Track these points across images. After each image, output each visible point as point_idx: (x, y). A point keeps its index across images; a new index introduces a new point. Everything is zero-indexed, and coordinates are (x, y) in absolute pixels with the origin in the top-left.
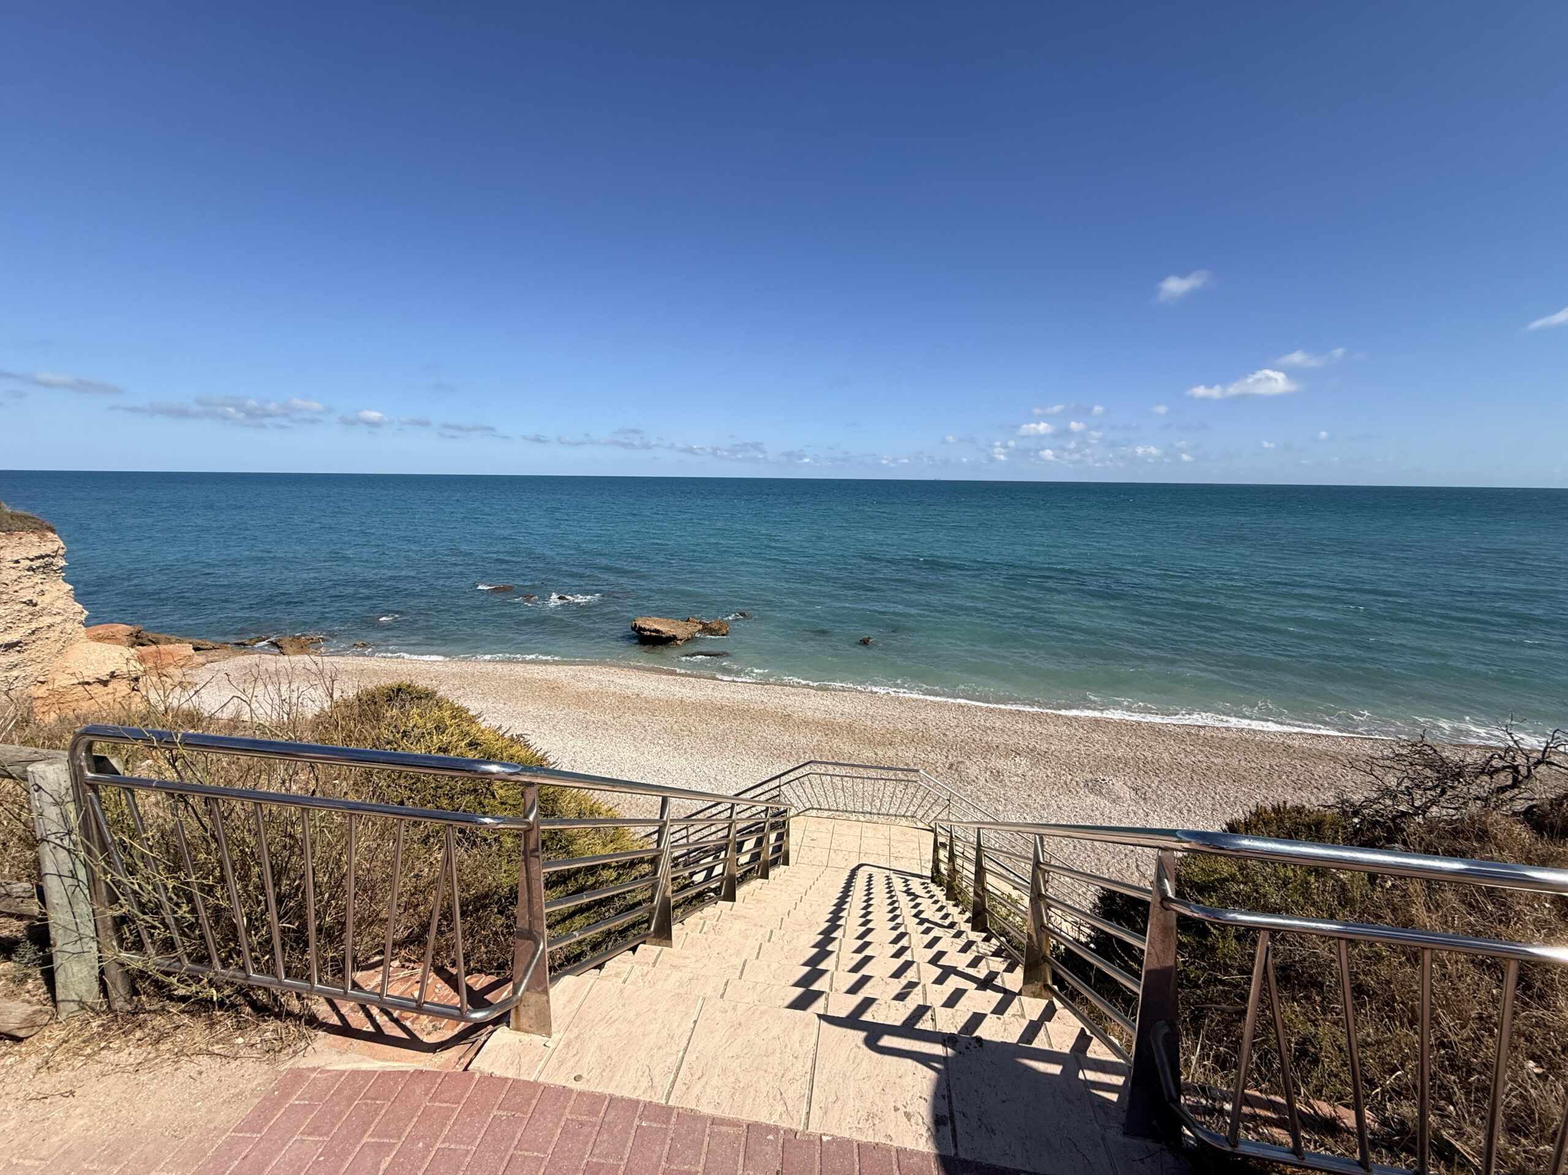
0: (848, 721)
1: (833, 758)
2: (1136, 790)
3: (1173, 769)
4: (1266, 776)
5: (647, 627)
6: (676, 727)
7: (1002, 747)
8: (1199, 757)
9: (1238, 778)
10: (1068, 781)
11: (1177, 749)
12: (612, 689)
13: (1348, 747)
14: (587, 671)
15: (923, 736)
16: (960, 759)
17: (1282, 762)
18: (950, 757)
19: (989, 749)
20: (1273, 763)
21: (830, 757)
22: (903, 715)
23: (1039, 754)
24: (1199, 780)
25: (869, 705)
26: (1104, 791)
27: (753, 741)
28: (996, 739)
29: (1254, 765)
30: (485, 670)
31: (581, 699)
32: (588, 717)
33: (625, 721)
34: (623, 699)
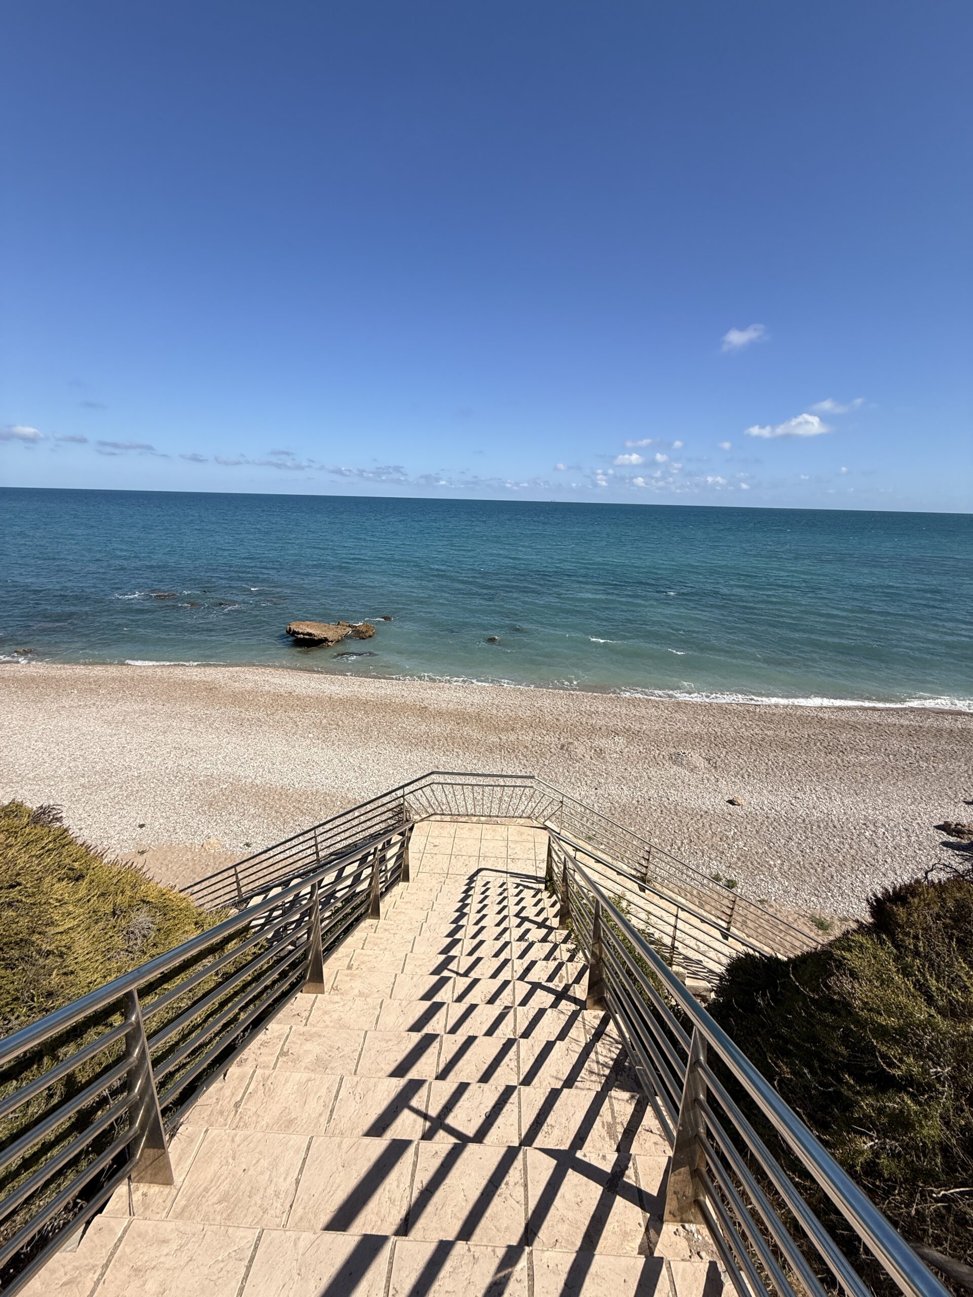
2: (709, 760)
3: (736, 741)
4: (805, 744)
5: (301, 631)
6: (324, 721)
7: (604, 728)
8: (756, 730)
9: (785, 747)
10: (656, 755)
11: (739, 724)
12: (267, 688)
14: (243, 672)
15: (540, 722)
16: (571, 741)
17: (817, 732)
18: (562, 739)
19: (593, 730)
23: (633, 733)
26: (684, 763)
28: (598, 722)
31: (238, 699)
34: (277, 697)
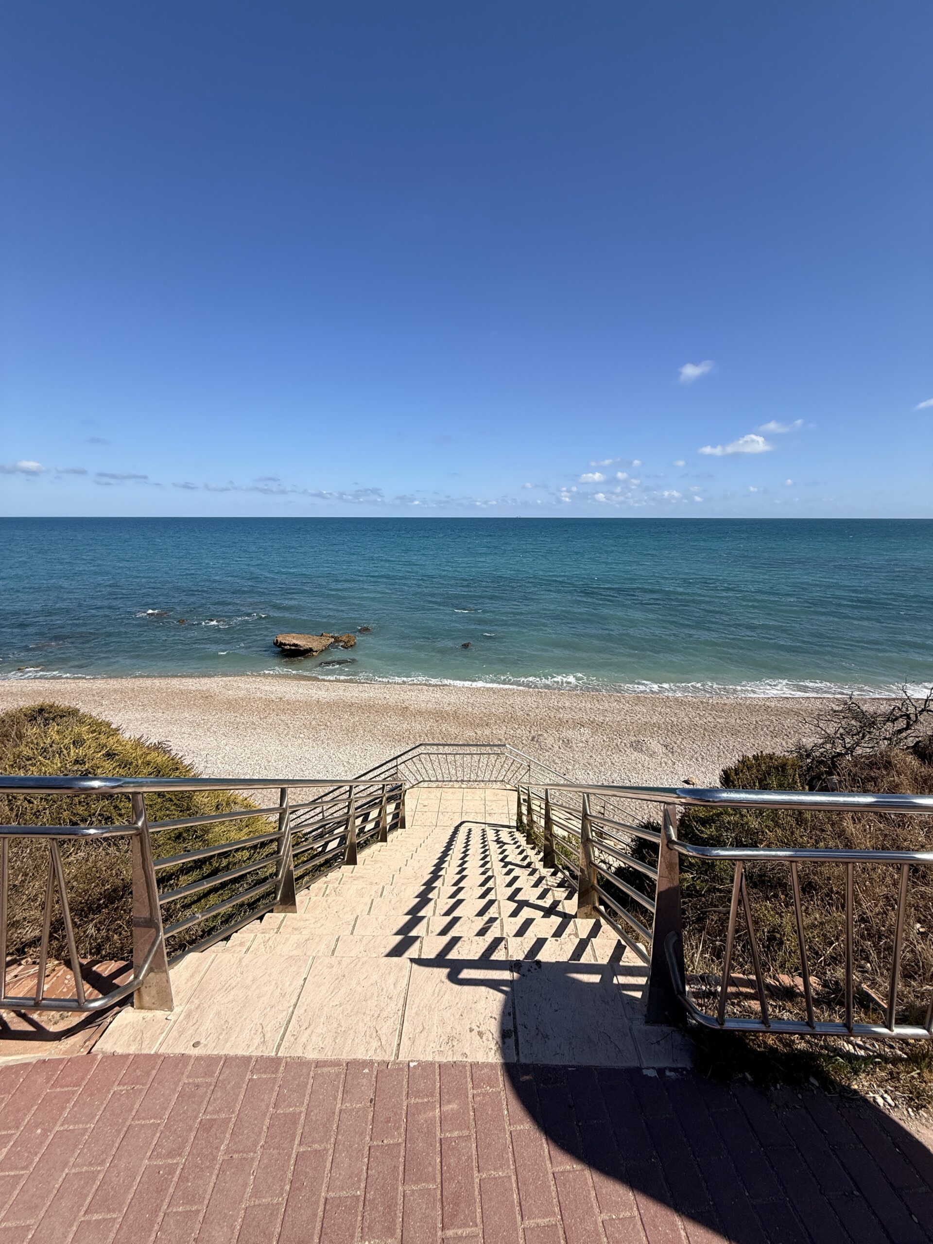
0: (454, 709)
1: (443, 738)
2: (666, 746)
3: (691, 729)
4: (753, 729)
5: (287, 642)
6: (314, 723)
7: (570, 721)
8: (708, 719)
9: (735, 733)
10: (619, 743)
11: (694, 714)
12: (259, 695)
13: (806, 705)
14: (236, 681)
15: (512, 717)
16: (540, 733)
17: (764, 718)
18: (532, 732)
19: (561, 723)
20: (758, 719)
21: (440, 739)
22: (496, 701)
23: (597, 725)
24: (709, 736)
25: (470, 695)
26: (644, 749)
27: (378, 729)
28: (565, 715)
29: (745, 722)
30: (144, 685)
31: (232, 705)
32: (238, 719)
33: (270, 721)
34: (269, 702)
